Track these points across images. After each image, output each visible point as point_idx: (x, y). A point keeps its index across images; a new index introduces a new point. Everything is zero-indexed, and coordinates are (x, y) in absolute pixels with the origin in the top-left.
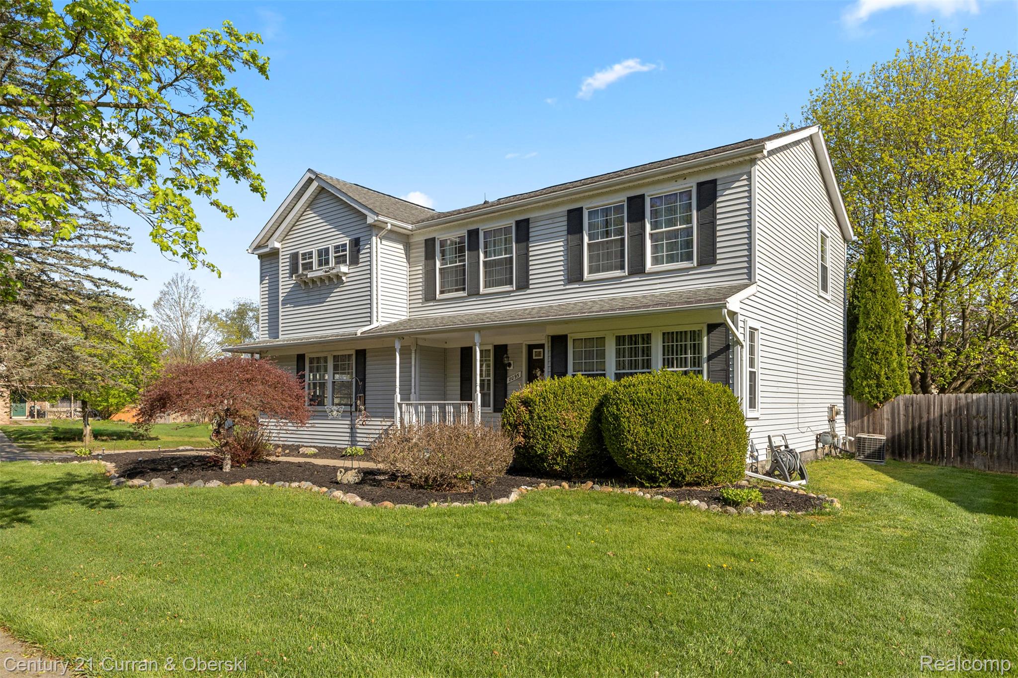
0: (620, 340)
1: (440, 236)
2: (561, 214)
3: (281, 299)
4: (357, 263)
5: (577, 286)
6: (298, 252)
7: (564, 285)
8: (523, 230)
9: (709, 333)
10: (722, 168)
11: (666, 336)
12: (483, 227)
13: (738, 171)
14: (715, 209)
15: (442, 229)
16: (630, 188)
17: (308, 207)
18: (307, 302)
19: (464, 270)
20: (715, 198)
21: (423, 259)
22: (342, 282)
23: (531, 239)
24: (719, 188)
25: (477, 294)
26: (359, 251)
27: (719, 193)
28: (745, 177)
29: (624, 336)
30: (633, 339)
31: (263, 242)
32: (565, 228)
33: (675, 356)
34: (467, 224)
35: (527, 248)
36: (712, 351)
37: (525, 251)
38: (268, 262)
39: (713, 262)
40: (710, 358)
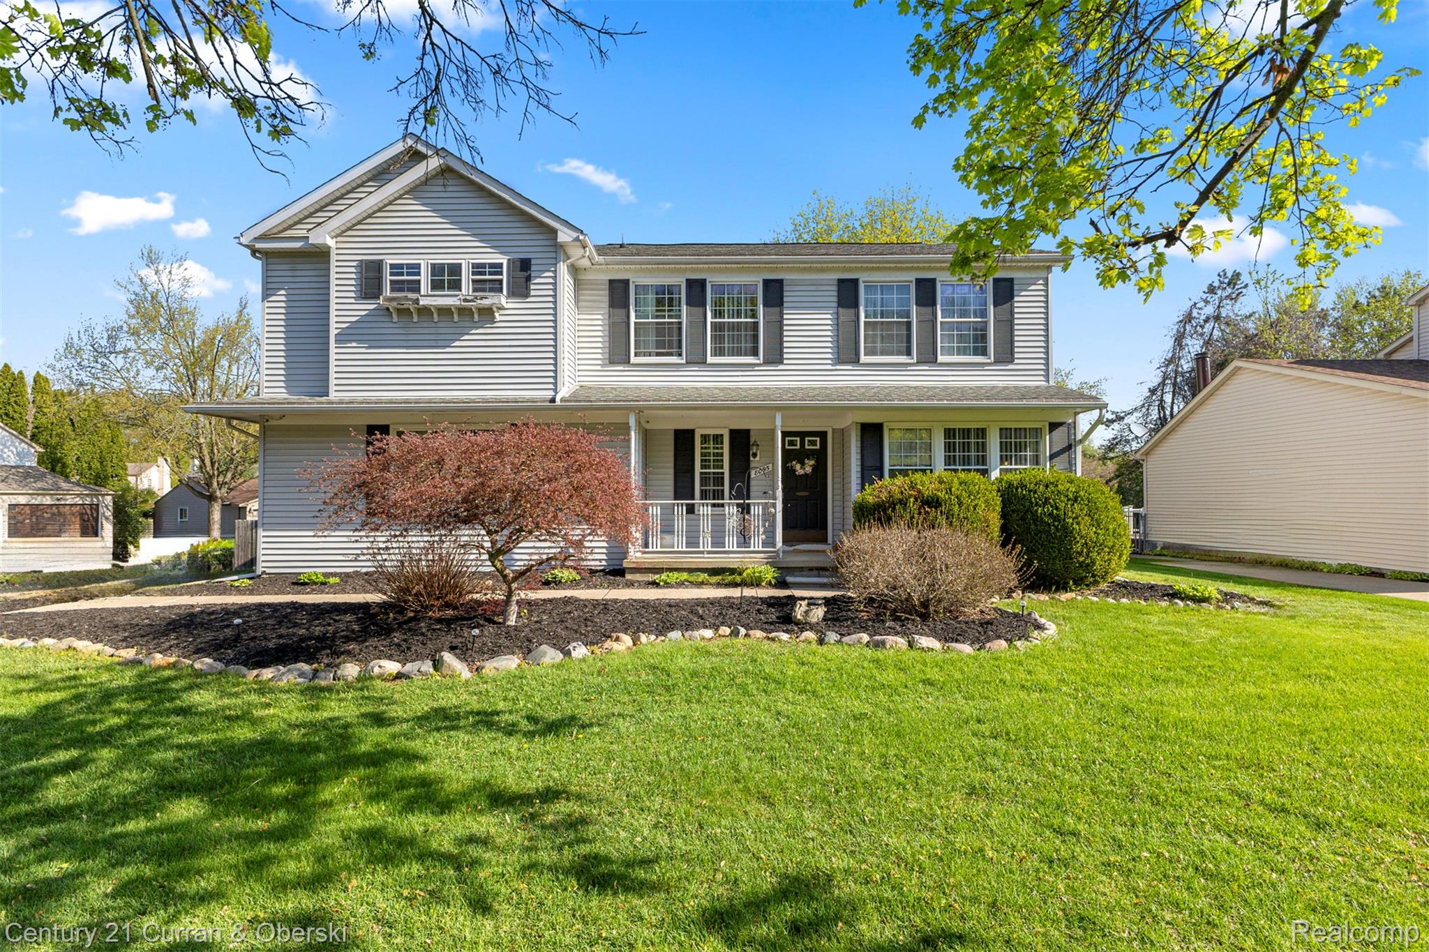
0: (949, 433)
1: (636, 279)
2: (831, 283)
3: (333, 332)
4: (527, 295)
5: (850, 368)
6: (382, 261)
7: (832, 365)
8: (774, 292)
9: (1051, 432)
10: (1020, 268)
11: (1004, 432)
12: (712, 279)
13: (1034, 275)
14: (1012, 307)
15: (642, 270)
16: (918, 269)
17: (406, 193)
18: (404, 344)
19: (680, 329)
20: (1012, 297)
21: (607, 305)
22: (493, 320)
23: (785, 305)
24: (1016, 287)
25: (703, 362)
26: (528, 279)
27: (1015, 293)
28: (1041, 282)
29: (954, 429)
30: (966, 433)
31: (275, 231)
32: (835, 299)
33: (1013, 454)
34: (685, 270)
35: (781, 314)
36: (1055, 449)
37: (779, 319)
38: (288, 267)
39: (1011, 360)
40: (1052, 457)
